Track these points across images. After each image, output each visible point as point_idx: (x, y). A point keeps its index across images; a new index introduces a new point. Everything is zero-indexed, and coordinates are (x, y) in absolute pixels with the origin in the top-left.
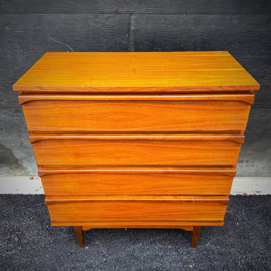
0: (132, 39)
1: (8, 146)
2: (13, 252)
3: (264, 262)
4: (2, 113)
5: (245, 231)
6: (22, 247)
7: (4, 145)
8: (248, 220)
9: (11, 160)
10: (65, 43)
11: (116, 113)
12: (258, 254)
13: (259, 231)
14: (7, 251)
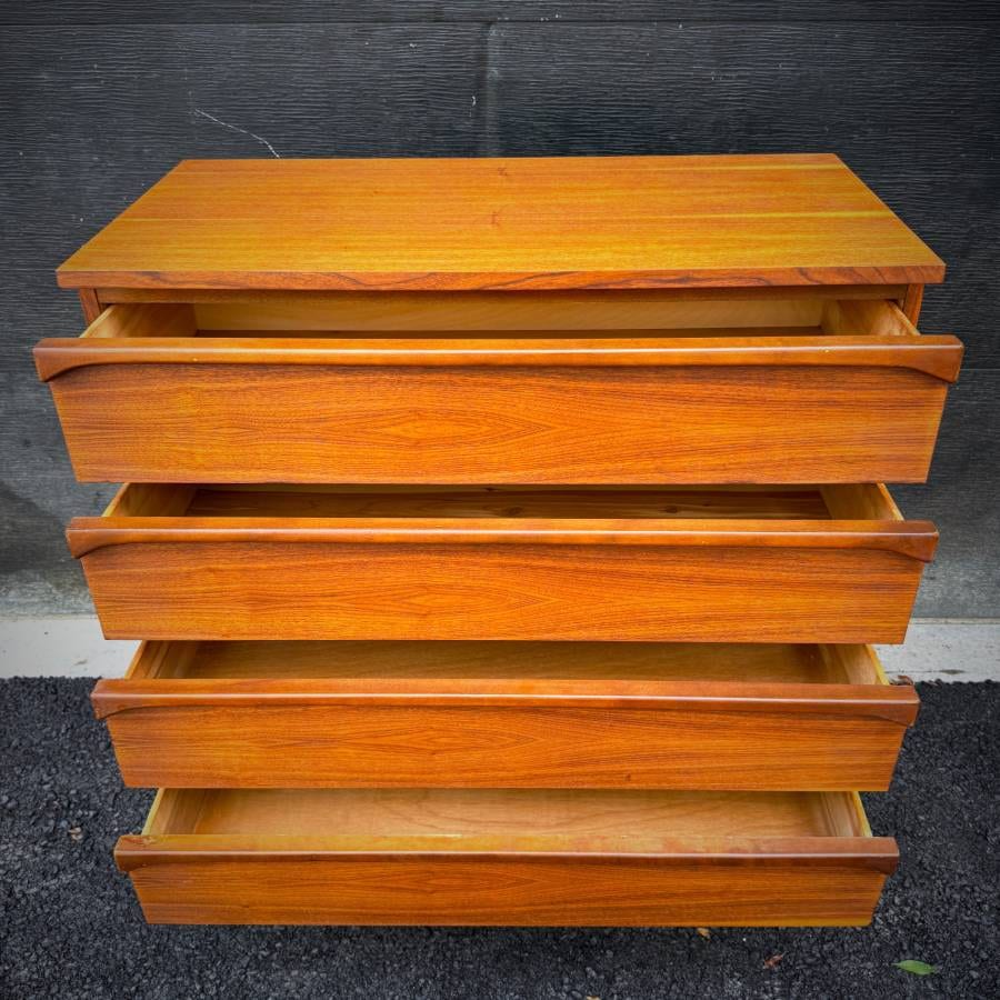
0: (490, 112)
1: (50, 504)
2: (65, 879)
3: (967, 919)
4: (28, 385)
5: (901, 807)
6: (97, 863)
7: (34, 501)
8: (914, 770)
9: (60, 558)
10: (253, 129)
11: (419, 414)
12: (947, 890)
13: (953, 809)
14: (45, 878)
